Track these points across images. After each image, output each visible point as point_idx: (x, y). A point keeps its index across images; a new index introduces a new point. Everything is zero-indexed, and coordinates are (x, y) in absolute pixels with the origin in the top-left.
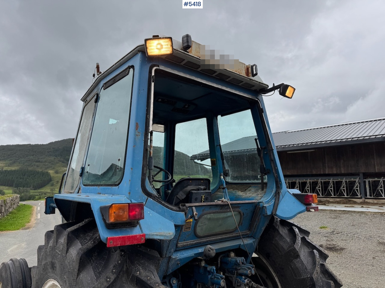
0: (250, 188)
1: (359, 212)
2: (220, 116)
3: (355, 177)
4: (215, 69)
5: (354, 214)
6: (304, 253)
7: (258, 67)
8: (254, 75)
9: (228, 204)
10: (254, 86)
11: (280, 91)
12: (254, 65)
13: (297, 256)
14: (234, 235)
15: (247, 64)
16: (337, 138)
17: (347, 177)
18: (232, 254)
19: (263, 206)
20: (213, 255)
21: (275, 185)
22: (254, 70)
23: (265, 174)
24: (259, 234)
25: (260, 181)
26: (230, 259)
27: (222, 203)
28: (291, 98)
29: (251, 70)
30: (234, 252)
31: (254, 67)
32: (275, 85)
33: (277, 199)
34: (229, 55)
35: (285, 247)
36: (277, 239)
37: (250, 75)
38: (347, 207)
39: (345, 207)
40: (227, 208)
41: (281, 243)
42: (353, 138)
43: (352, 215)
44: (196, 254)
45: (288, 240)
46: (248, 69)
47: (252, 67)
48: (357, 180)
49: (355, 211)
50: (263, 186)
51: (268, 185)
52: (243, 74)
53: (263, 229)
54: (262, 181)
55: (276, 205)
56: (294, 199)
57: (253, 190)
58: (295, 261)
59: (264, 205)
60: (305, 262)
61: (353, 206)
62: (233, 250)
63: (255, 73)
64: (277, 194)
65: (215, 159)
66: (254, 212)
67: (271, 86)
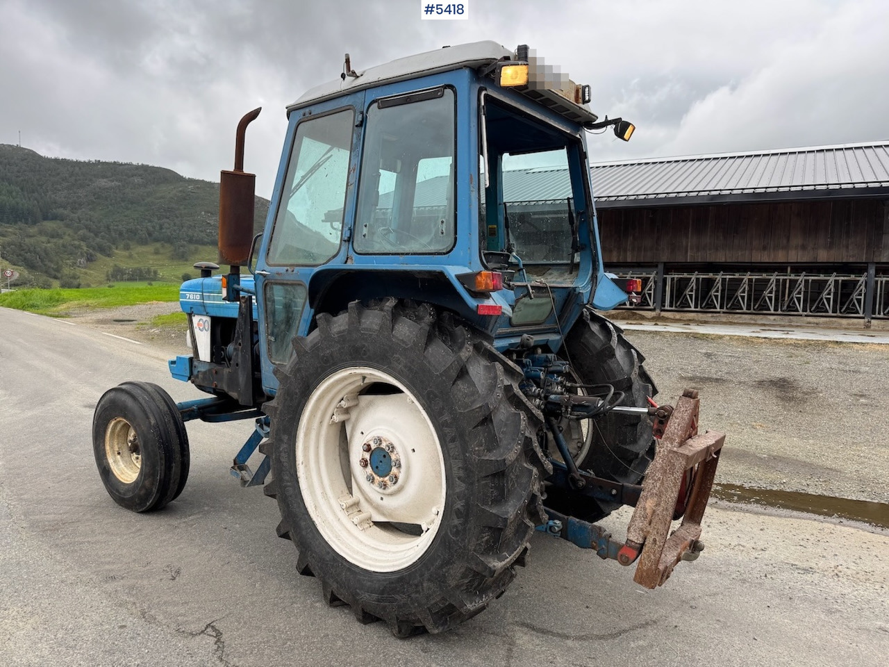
0: (550, 271)
1: (651, 332)
2: (508, 154)
3: (649, 270)
4: (538, 88)
5: (643, 336)
6: (619, 353)
7: (592, 90)
8: (585, 102)
9: (547, 287)
10: (580, 117)
11: (615, 130)
12: (588, 86)
13: (613, 355)
14: (543, 327)
15: (577, 84)
16: (628, 191)
17: (636, 269)
18: (540, 351)
19: (579, 293)
20: (532, 344)
21: (591, 266)
22: (587, 95)
23: (577, 251)
24: (567, 330)
25: (569, 262)
26: (537, 356)
27: (541, 285)
28: (627, 141)
29: (582, 93)
30: (541, 348)
31: (587, 89)
32: (609, 119)
33: (594, 285)
34: (552, 66)
35: (598, 346)
36: (587, 336)
37: (581, 100)
38: (631, 324)
39: (627, 324)
40: (545, 292)
41: (592, 341)
42: (658, 194)
43: (640, 338)
44: (510, 344)
45: (601, 337)
46: (577, 91)
47: (584, 88)
48: (652, 276)
49: (644, 331)
50: (574, 268)
51: (581, 266)
52: (571, 98)
53: (573, 322)
54: (572, 260)
55: (593, 292)
56: (613, 285)
57: (555, 273)
58: (610, 362)
59: (581, 291)
60: (621, 362)
61: (641, 322)
62: (541, 347)
63: (587, 98)
64: (594, 279)
65: (495, 226)
66: (566, 300)
67: (601, 120)
